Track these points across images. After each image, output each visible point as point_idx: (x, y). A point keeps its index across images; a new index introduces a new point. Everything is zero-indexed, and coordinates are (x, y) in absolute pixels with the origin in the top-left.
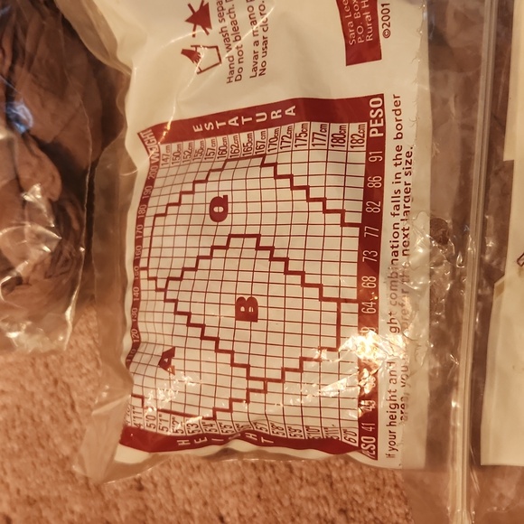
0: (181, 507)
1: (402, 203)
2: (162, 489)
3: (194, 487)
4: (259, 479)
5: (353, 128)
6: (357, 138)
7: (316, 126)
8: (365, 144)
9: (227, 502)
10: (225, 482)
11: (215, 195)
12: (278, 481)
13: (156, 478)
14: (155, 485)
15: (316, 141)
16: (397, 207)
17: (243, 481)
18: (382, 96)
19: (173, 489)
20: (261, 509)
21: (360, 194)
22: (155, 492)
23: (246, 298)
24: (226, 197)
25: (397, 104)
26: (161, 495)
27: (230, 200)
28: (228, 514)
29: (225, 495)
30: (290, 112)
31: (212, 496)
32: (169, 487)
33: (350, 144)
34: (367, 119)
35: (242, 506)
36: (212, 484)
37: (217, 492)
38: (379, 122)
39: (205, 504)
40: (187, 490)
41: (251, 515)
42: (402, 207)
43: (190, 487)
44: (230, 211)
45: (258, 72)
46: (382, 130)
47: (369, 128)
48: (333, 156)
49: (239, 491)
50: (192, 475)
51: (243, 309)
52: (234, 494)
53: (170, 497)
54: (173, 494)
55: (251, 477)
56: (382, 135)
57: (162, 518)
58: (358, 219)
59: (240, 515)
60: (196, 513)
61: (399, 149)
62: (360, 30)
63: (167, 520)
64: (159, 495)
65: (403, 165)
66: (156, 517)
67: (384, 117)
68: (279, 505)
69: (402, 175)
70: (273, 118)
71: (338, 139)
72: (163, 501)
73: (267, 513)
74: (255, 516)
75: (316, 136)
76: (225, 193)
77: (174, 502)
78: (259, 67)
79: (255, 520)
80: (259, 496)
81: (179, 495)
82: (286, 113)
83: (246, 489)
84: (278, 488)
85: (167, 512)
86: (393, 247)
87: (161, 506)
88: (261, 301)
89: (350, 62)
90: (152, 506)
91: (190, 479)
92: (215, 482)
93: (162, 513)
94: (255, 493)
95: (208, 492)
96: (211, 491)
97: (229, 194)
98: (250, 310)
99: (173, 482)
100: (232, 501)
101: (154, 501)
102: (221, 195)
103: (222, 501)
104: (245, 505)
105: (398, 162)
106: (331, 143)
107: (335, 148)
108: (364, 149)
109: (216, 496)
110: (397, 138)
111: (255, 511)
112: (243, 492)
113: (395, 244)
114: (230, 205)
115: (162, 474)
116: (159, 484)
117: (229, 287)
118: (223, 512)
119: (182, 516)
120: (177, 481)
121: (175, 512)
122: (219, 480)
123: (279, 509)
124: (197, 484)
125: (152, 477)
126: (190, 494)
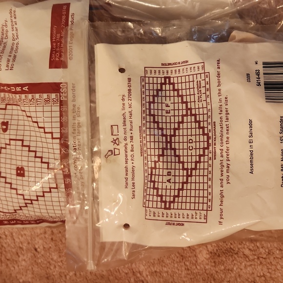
0: (18, 245)
1: (77, 128)
2: (9, 238)
3: (24, 236)
4: (52, 231)
5: (53, 96)
6: (55, 100)
7: (37, 96)
8: (59, 103)
9: (38, 242)
10: (37, 233)
11: (3, 120)
12: (60, 232)
13: (6, 233)
14: (6, 236)
15: (38, 103)
16: (75, 130)
17: (45, 233)
18: (67, 83)
19: (14, 237)
20: (53, 245)
21: (58, 125)
22: (6, 239)
23: (20, 167)
24: (7, 122)
25: (74, 87)
26: (9, 240)
27: (9, 123)
28: (39, 247)
29: (37, 239)
30: (25, 89)
31: (31, 240)
32: (12, 236)
33: (52, 103)
34: (60, 92)
35: (45, 243)
36: (32, 234)
37: (34, 238)
38: (65, 94)
39: (29, 243)
40: (20, 237)
41: (49, 247)
42: (77, 130)
43: (22, 236)
44: (9, 128)
45: (10, 68)
46: (66, 97)
47: (60, 96)
48: (46, 109)
49: (43, 237)
50: (23, 231)
51: (19, 172)
52: (41, 239)
53: (13, 241)
54: (14, 240)
55: (49, 231)
56: (66, 99)
57: (9, 250)
58: (58, 136)
59: (44, 248)
60: (24, 248)
61: (74, 106)
62: (57, 55)
63: (12, 251)
64: (8, 241)
65: (77, 113)
66: (6, 250)
67: (67, 92)
68: (60, 242)
69: (76, 117)
70: (17, 90)
71: (47, 101)
72: (10, 243)
73: (56, 246)
74: (50, 248)
75: (38, 100)
76: (8, 120)
77: (15, 243)
78: (10, 66)
79: (51, 249)
80: (52, 239)
81: (17, 240)
82: (24, 89)
83: (47, 236)
84: (60, 235)
85: (12, 248)
86: (74, 146)
87: (9, 245)
88: (26, 169)
89: (51, 67)
90: (5, 245)
91: (22, 233)
92: (33, 233)
93: (9, 248)
94: (50, 238)
95: (30, 238)
96: (31, 238)
97: (9, 121)
98: (22, 172)
99: (14, 234)
100: (41, 241)
101: (6, 243)
102: (5, 121)
103: (36, 242)
104: (46, 243)
105: (74, 111)
106: (44, 103)
107: (46, 105)
108: (59, 105)
109: (33, 239)
110: (73, 101)
111: (50, 245)
112: (45, 237)
113: (75, 145)
114: (9, 126)
115: (9, 231)
116: (8, 235)
117: (14, 162)
118: (37, 247)
119: (18, 249)
120: (16, 234)
121: (15, 247)
122: (35, 232)
123: (61, 244)
124: (25, 235)
125: (4, 232)
126: (22, 239)
